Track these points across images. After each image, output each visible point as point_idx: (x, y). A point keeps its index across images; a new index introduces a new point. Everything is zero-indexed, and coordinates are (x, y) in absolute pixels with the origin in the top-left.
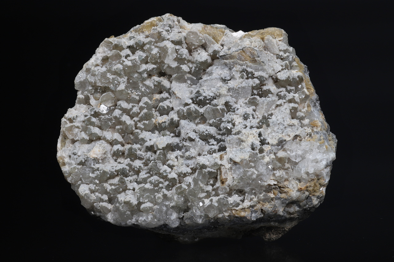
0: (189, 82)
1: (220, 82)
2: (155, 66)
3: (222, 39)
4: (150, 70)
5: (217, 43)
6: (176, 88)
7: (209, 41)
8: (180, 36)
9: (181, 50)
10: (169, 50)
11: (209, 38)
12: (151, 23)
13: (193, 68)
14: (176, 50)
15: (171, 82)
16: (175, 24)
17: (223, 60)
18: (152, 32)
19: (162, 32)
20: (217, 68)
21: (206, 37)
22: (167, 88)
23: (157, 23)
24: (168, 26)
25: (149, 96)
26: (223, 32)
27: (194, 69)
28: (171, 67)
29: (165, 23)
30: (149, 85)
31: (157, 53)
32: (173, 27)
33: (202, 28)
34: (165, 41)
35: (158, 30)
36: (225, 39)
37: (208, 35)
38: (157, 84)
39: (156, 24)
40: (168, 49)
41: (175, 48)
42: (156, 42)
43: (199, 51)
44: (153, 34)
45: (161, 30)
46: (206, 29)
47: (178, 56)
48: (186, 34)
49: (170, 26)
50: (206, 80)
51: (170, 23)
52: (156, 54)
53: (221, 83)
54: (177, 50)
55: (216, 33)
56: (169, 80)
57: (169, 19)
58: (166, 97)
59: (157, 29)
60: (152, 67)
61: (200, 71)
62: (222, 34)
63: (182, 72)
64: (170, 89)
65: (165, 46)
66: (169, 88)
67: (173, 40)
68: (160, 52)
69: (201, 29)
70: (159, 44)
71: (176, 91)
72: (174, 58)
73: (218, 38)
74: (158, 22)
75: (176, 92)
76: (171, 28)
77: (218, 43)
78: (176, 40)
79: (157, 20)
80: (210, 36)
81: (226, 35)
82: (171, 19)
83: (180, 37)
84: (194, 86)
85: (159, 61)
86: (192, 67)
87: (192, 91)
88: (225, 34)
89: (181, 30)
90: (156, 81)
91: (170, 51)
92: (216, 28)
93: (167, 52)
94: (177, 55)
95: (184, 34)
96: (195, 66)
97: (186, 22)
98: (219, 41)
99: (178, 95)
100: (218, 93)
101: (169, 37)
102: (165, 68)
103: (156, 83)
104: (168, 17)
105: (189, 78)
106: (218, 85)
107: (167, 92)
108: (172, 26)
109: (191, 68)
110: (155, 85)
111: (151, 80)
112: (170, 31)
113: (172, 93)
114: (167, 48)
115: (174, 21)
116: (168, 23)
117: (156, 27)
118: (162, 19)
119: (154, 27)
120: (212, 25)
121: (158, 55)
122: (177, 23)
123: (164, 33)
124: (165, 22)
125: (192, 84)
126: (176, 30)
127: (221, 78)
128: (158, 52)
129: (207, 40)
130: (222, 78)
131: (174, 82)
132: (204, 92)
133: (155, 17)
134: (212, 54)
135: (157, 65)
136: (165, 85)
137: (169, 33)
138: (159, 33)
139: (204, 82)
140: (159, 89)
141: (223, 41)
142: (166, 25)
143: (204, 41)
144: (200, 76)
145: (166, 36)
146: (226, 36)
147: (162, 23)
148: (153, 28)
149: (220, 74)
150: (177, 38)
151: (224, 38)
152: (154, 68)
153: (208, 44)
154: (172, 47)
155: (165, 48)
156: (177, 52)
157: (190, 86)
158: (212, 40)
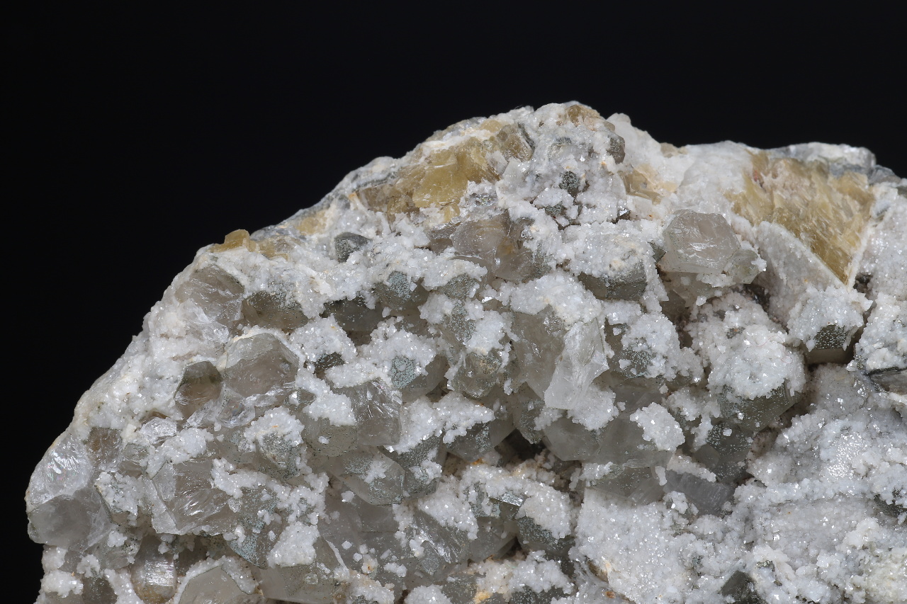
0: (679, 501)
1: (863, 518)
2: (483, 414)
3: (864, 243)
4: (458, 438)
5: (837, 281)
6: (604, 539)
7: (791, 260)
8: (633, 252)
9: (636, 331)
10: (571, 333)
11: (791, 246)
12: (461, 157)
13: (706, 426)
14: (609, 327)
15: (576, 499)
16: (597, 169)
17: (882, 394)
18: (464, 213)
19: (529, 221)
20: (846, 430)
21: (776, 241)
22: (555, 535)
23: (494, 163)
24: (559, 180)
25: (450, 579)
26: (865, 201)
27: (711, 434)
28: (580, 427)
29: (541, 170)
30: (451, 523)
31: (498, 346)
32: (587, 186)
33: (747, 178)
34: (544, 279)
35: (500, 204)
36: (879, 242)
37: (784, 233)
38: (497, 515)
39: (490, 170)
40: (565, 332)
41: (602, 321)
42: (493, 280)
43: (734, 320)
44: (473, 226)
45: (520, 209)
46: (767, 179)
47: (623, 364)
48: (661, 229)
49: (571, 185)
50: (780, 504)
51: (573, 164)
52: (494, 352)
53: (871, 523)
54: (616, 332)
55: (824, 206)
56: (563, 486)
57: (563, 142)
58: (547, 587)
59: (493, 197)
60: (470, 423)
61: (745, 442)
62: (855, 206)
63: (640, 456)
64: (570, 541)
65: (549, 310)
66: (563, 536)
67: (595, 273)
68: (515, 338)
69: (736, 183)
70: (505, 292)
71: (607, 562)
72: (597, 373)
73: (842, 242)
74: (499, 155)
75: (607, 568)
76: (574, 192)
77: (843, 278)
78: (611, 274)
79: (492, 139)
80: (797, 235)
81: (880, 217)
82: (578, 139)
83: (635, 260)
84: (708, 524)
85: (508, 388)
86: (698, 421)
87: (698, 559)
88: (873, 212)
89: (630, 203)
90: (492, 500)
91: (574, 341)
92: (823, 169)
93: (560, 346)
94: (612, 354)
95: (652, 230)
96: (717, 415)
97: (652, 142)
98: (848, 259)
99: (617, 584)
100: (858, 589)
101: (565, 252)
102: (540, 423)
103: (488, 510)
104: (561, 133)
105: (677, 480)
106: (857, 538)
107: (550, 556)
108: (583, 182)
109: (689, 427)
110: (482, 520)
111: (463, 487)
112: (573, 213)
113: (586, 568)
114: (560, 326)
115: (591, 153)
116: (559, 165)
117: (486, 187)
118: (523, 140)
119: (478, 182)
120: (792, 148)
121: (505, 356)
122: (608, 161)
123: (542, 231)
124: (545, 163)
125: (695, 510)
126: (603, 203)
127: (871, 497)
128: (506, 340)
129: (776, 258)
130: (878, 496)
131: (591, 504)
132: (778, 584)
133: (482, 120)
134: (811, 345)
135: (496, 406)
136: (541, 519)
137: (563, 222)
138: (512, 228)
139: (769, 515)
140: (504, 536)
141: (869, 255)
142: (547, 177)
143: (761, 265)
144: (741, 464)
145: (550, 251)
146: (881, 225)
147: (523, 167)
148: (472, 187)
149: (862, 470)
150: (618, 263)
151: (873, 237)
152: (478, 428)
153: (783, 276)
154: (587, 319)
155: (546, 322)
156: (614, 341)
157: (683, 522)
158: (813, 259)
